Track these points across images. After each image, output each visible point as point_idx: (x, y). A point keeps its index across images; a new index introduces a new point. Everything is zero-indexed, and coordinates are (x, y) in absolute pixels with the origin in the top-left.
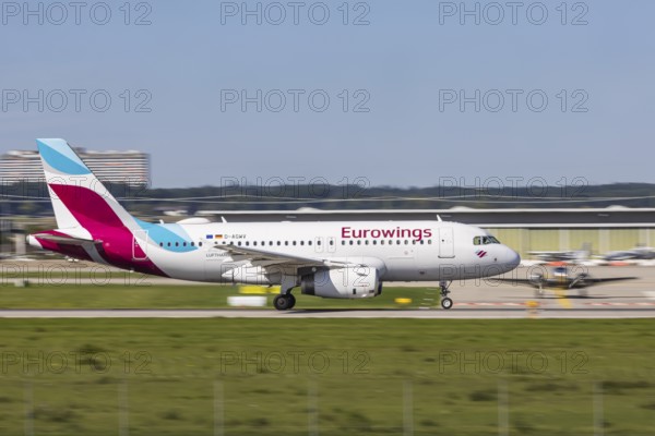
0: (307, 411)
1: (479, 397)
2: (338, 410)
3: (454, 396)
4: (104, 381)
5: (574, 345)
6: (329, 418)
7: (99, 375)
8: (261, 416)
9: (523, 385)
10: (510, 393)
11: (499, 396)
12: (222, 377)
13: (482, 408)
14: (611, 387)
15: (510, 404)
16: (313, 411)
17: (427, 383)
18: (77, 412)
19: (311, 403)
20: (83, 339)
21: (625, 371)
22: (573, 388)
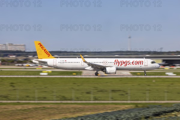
0: (53, 96)
1: (88, 93)
2: (60, 95)
3: (83, 93)
4: (15, 90)
5: (107, 83)
6: (58, 97)
7: (14, 88)
8: (45, 97)
9: (96, 91)
10: (94, 92)
11: (91, 93)
12: (37, 89)
13: (88, 95)
14: (113, 91)
15: (94, 94)
16: (55, 95)
17: (78, 90)
18: (9, 96)
19: (54, 94)
20: (11, 81)
21: (116, 88)
22: (106, 91)
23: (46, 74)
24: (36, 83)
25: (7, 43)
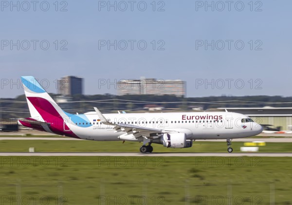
23: (254, 149)
24: (249, 171)
25: (142, 78)
